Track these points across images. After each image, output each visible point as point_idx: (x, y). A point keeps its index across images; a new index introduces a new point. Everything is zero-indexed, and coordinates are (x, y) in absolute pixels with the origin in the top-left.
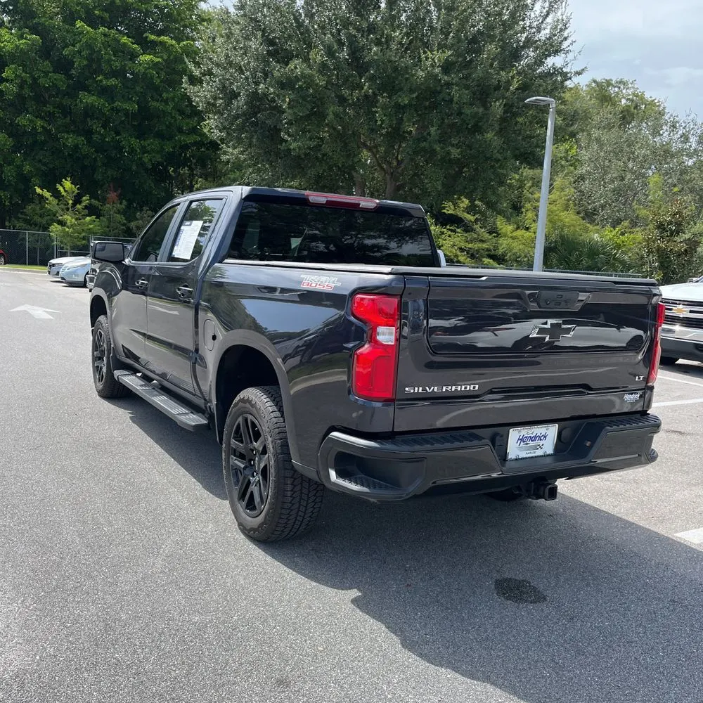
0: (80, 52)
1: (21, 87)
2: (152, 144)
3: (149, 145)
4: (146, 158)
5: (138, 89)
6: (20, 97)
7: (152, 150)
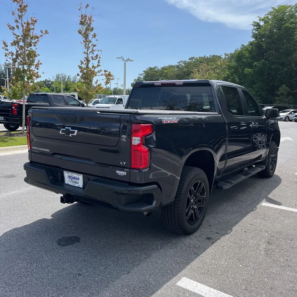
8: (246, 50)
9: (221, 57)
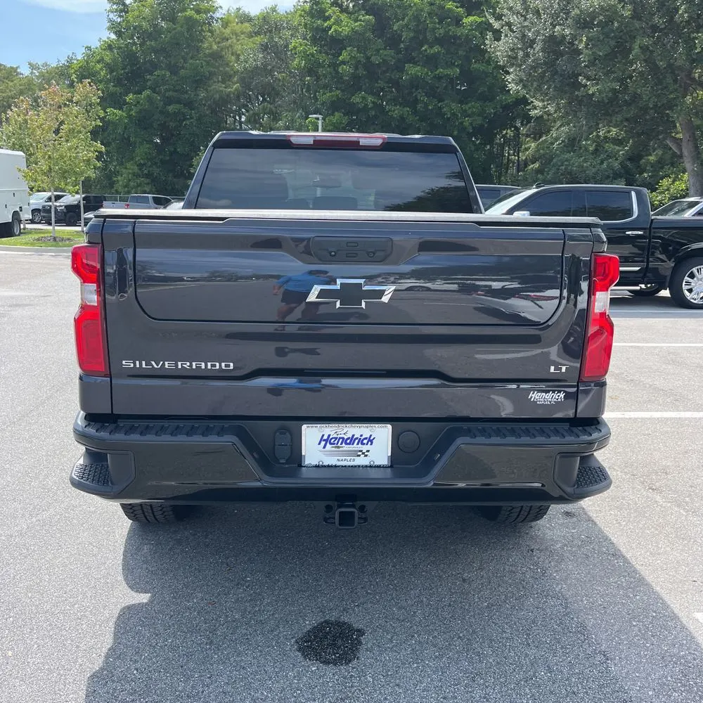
0: (407, 25)
1: (356, 68)
2: (474, 107)
3: (470, 108)
4: (467, 122)
5: (460, 53)
6: (355, 77)
7: (473, 113)
8: (98, 62)
9: (18, 70)
